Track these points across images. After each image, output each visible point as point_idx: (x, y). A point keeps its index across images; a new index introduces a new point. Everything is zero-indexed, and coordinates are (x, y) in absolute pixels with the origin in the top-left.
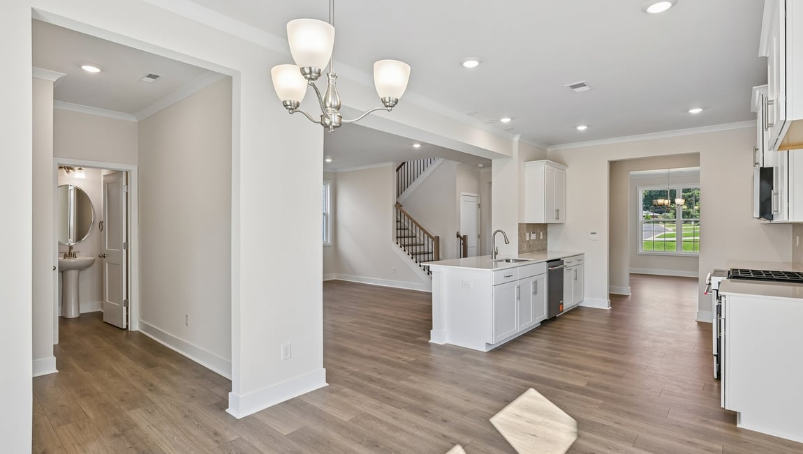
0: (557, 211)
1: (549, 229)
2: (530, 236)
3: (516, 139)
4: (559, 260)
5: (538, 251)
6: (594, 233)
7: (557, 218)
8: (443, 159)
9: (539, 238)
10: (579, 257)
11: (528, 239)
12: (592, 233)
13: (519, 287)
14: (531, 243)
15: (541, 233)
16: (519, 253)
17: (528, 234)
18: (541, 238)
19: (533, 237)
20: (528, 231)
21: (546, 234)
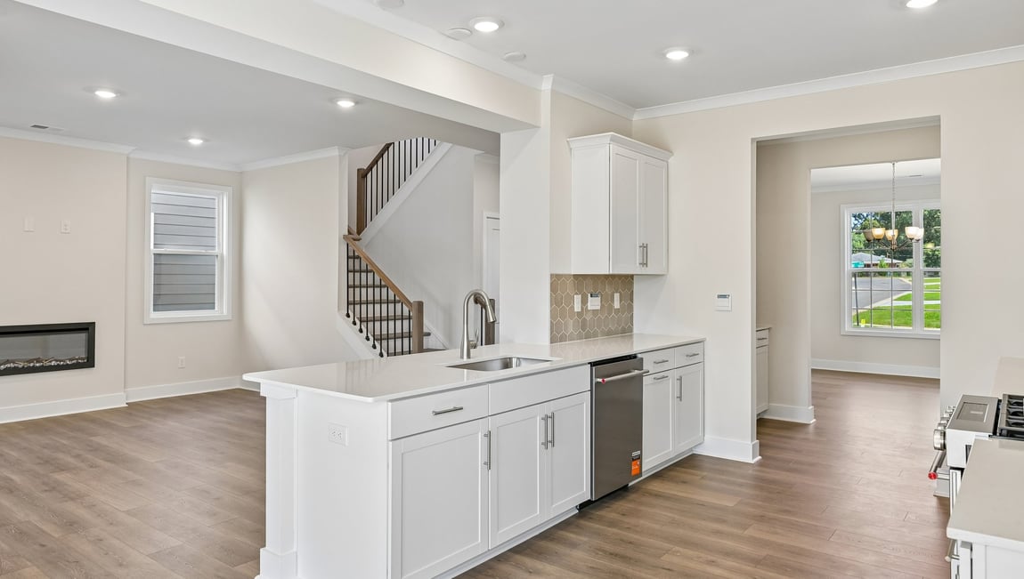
0: (644, 247)
1: (637, 287)
2: (584, 302)
3: (546, 85)
4: (634, 357)
5: (609, 333)
6: (724, 296)
7: (644, 264)
8: (451, 145)
9: (611, 306)
10: (692, 350)
11: (577, 308)
12: (720, 296)
13: (489, 435)
14: (588, 317)
15: (617, 296)
16: (553, 341)
17: (578, 299)
18: (617, 305)
19: (594, 304)
20: (579, 291)
21: (629, 298)
